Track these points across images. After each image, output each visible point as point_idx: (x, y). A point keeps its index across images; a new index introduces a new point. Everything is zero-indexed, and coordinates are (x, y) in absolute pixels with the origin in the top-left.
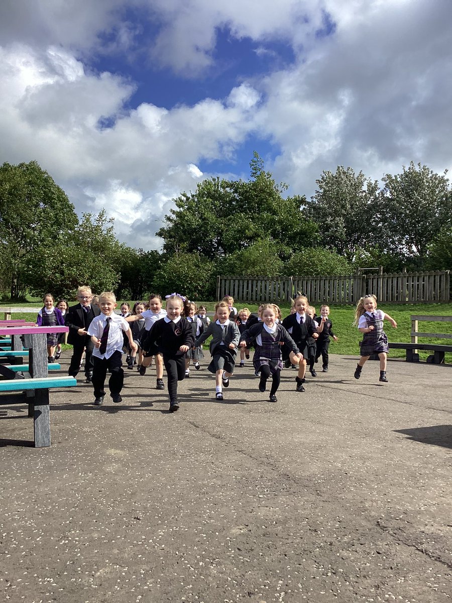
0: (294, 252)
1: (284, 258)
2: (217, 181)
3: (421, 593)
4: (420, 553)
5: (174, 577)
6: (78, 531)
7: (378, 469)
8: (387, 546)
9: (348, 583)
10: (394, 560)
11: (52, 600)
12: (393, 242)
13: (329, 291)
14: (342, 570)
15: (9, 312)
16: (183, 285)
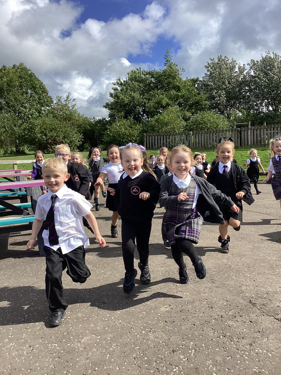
0: (193, 115)
1: (186, 119)
2: (139, 70)
3: (278, 348)
4: (277, 321)
5: (128, 342)
6: (69, 312)
7: (249, 263)
8: (256, 317)
9: (233, 343)
10: (260, 326)
11: (58, 358)
12: (257, 105)
13: (216, 139)
14: (229, 334)
15: (15, 163)
16: (123, 140)
